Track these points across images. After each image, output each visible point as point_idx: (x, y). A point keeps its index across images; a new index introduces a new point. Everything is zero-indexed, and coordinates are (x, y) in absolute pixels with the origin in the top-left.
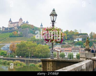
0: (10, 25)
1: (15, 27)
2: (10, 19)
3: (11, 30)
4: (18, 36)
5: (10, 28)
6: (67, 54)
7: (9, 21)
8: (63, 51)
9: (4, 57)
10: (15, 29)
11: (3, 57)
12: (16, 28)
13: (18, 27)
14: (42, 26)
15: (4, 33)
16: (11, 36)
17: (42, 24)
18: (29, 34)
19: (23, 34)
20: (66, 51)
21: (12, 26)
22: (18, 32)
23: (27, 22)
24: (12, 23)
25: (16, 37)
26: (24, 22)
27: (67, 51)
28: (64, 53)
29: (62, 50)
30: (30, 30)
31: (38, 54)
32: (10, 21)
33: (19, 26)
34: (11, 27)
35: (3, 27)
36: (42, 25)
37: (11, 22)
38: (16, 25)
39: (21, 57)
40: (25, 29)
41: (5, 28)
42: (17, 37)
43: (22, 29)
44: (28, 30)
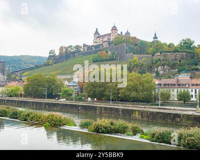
0: (96, 41)
1: (104, 44)
2: (97, 29)
3: (98, 49)
4: (108, 58)
5: (96, 47)
6: (196, 93)
7: (94, 33)
8: (187, 85)
9: (67, 99)
10: (104, 47)
11: (64, 99)
12: (106, 45)
13: (109, 43)
14: (157, 38)
15: (85, 55)
16: (95, 60)
17: (155, 35)
18: (128, 54)
19: (117, 54)
20: (193, 85)
21: (100, 41)
22: (109, 52)
23: (128, 33)
24: (99, 37)
25: (104, 61)
26: (122, 33)
27: (197, 85)
28: (190, 90)
29: (184, 83)
30: (129, 47)
31: (128, 93)
32: (97, 33)
33: (112, 40)
34: (98, 44)
35: (84, 44)
36: (155, 37)
37: (97, 36)
38: (106, 39)
39: (95, 99)
40: (120, 45)
41: (87, 46)
42: (106, 61)
43: (115, 45)
44: (126, 48)
